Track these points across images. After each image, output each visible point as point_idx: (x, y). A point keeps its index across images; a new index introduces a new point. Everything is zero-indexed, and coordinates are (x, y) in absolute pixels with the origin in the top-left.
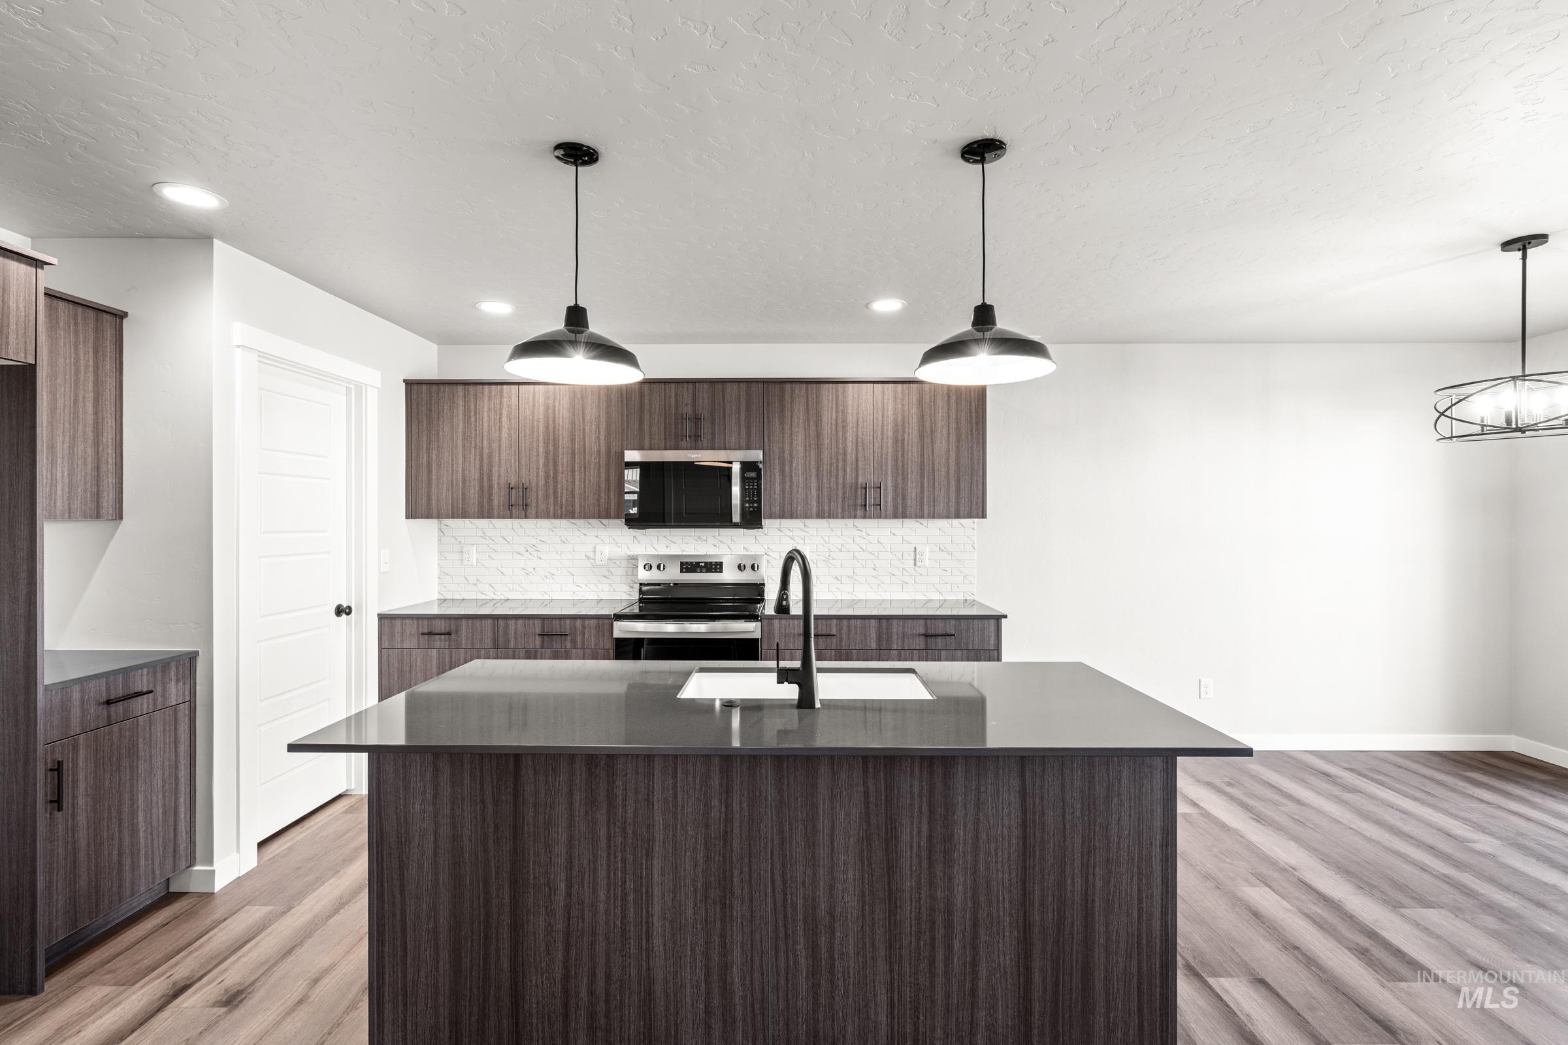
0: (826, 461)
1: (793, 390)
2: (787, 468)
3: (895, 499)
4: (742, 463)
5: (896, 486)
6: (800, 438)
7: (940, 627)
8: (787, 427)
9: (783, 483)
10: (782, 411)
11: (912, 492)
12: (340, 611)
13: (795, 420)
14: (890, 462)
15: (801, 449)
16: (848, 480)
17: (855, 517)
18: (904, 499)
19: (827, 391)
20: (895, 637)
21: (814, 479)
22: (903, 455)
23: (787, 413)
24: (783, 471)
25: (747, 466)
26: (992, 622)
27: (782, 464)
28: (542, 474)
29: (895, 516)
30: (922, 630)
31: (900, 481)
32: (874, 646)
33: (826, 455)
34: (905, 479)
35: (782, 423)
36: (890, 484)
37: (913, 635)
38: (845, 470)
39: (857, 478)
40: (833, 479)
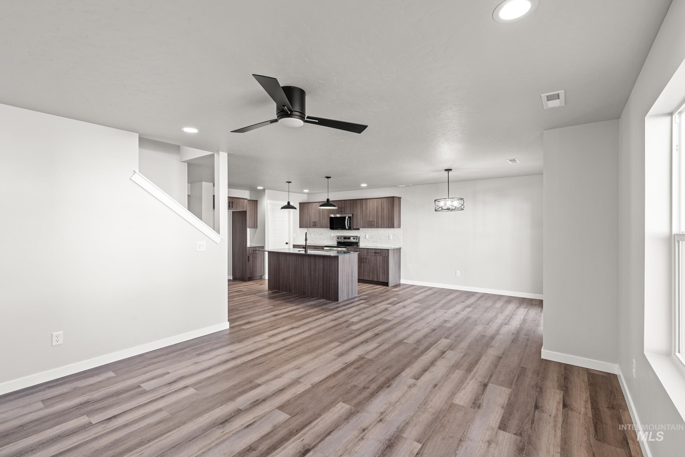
0: (364, 216)
1: (358, 201)
2: (357, 218)
3: (376, 224)
4: (348, 217)
5: (376, 221)
6: (359, 211)
7: (377, 251)
8: (357, 209)
9: (356, 221)
10: (356, 205)
11: (380, 223)
12: (287, 243)
13: (358, 207)
14: (375, 216)
15: (359, 213)
16: (368, 220)
17: (369, 228)
18: (378, 224)
19: (364, 201)
20: (369, 253)
21: (362, 220)
22: (378, 214)
23: (357, 206)
24: (356, 218)
25: (349, 217)
26: (387, 250)
27: (356, 217)
28: (318, 220)
29: (376, 228)
30: (374, 252)
31: (377, 220)
32: (365, 254)
33: (364, 214)
34: (378, 220)
35: (356, 208)
36: (375, 220)
37: (372, 253)
38: (367, 218)
39: (369, 219)
40: (365, 220)
